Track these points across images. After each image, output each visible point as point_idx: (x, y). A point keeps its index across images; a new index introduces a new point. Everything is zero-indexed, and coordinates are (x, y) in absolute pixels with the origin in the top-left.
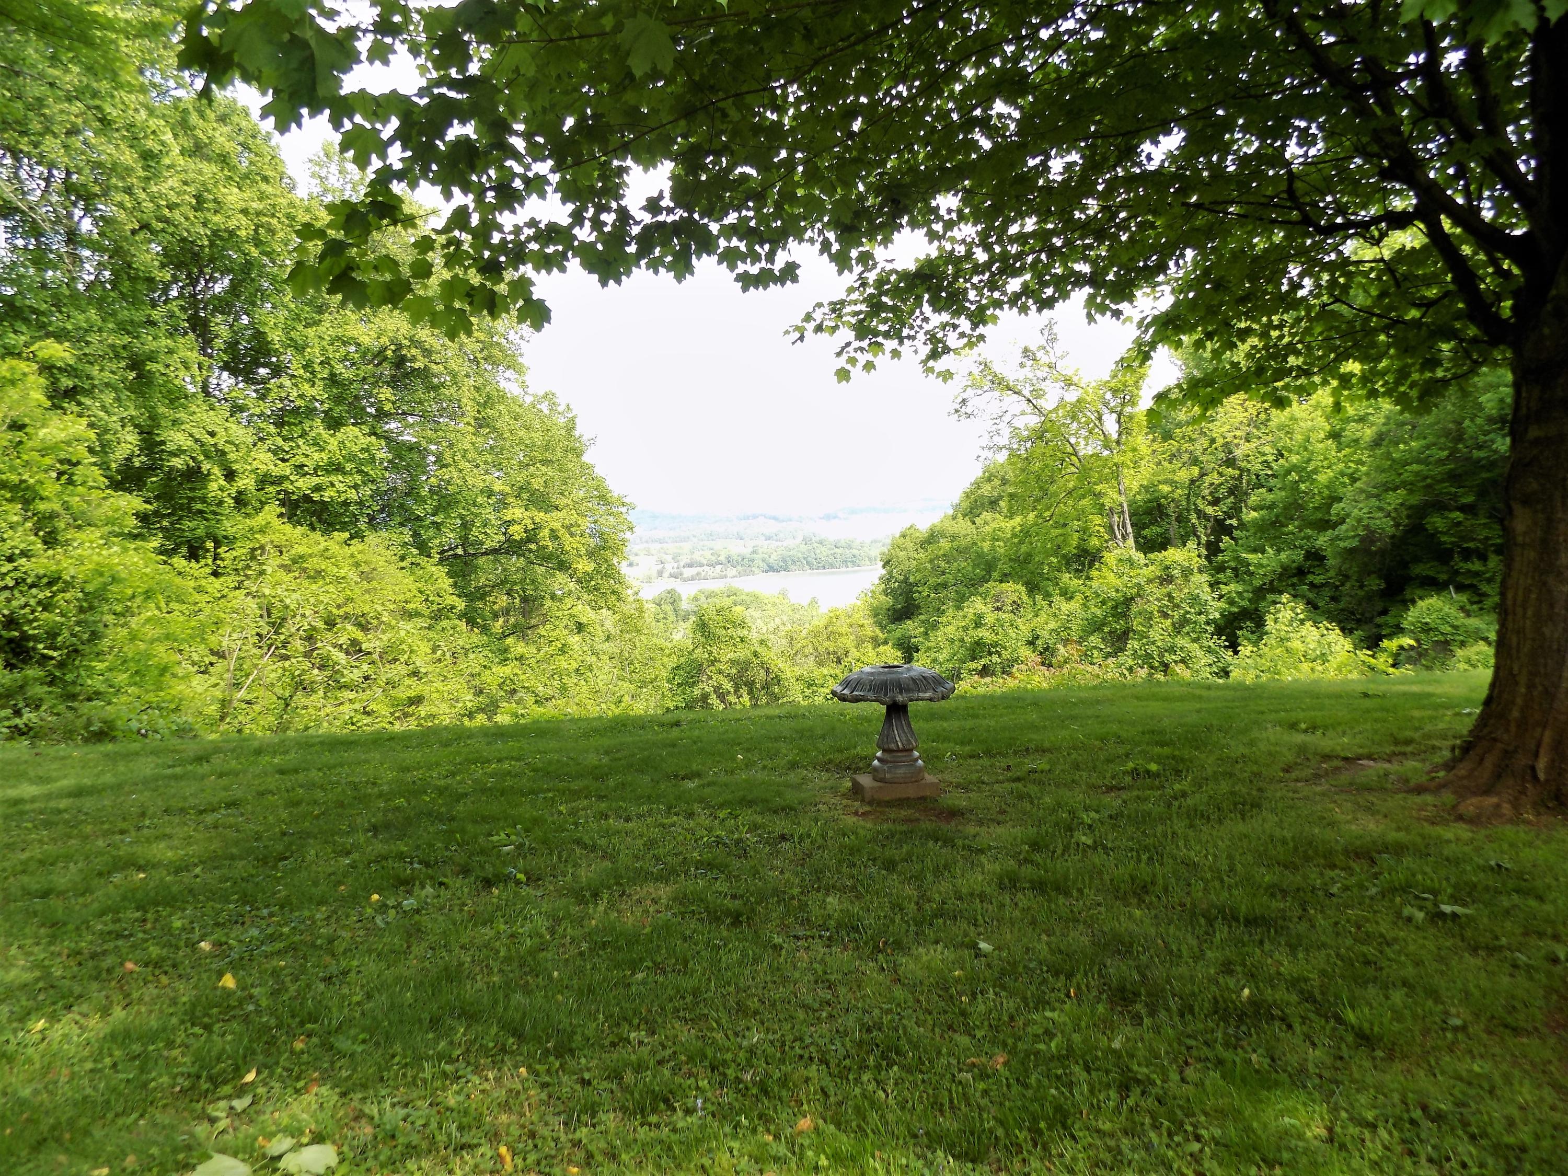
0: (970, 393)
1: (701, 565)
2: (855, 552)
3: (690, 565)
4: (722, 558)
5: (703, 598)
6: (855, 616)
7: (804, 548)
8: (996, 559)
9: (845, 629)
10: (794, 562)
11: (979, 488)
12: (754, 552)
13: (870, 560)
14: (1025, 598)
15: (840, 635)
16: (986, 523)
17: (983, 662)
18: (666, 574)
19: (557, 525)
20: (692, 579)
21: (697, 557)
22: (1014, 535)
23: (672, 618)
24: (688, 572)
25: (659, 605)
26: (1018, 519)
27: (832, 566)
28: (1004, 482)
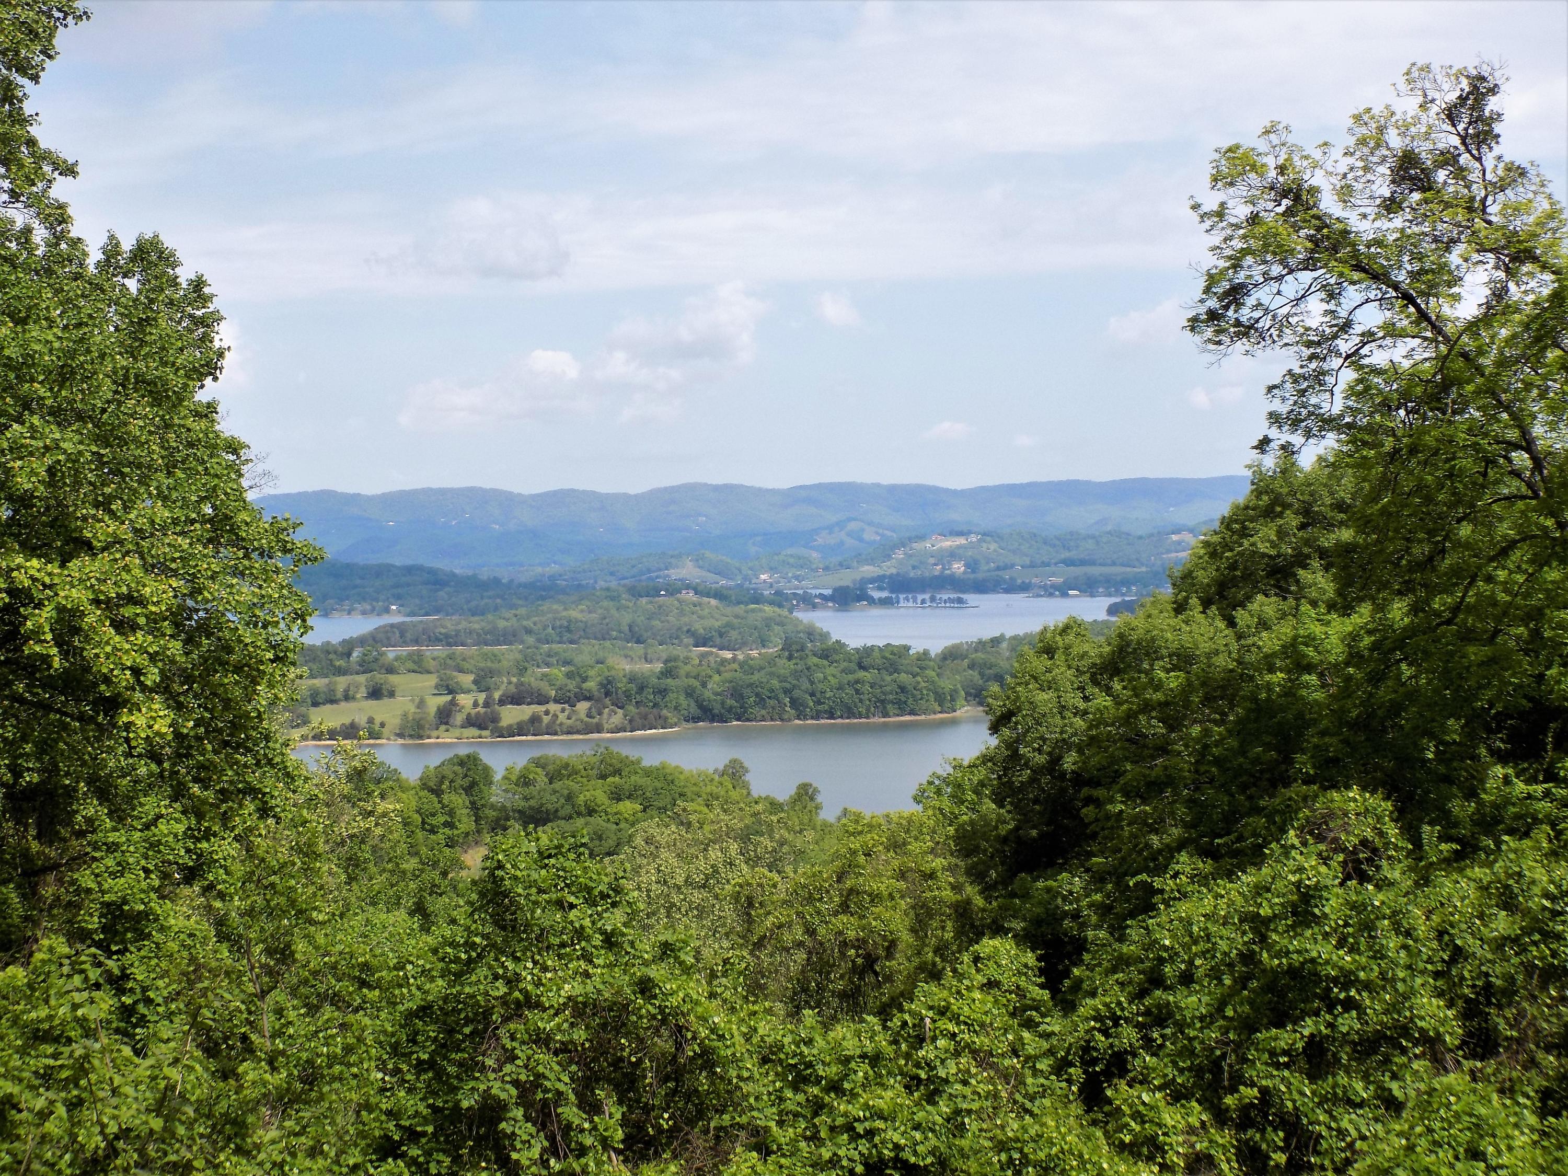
0: (1252, 270)
1: (542, 700)
2: (904, 678)
3: (516, 700)
4: (591, 685)
5: (541, 779)
6: (914, 847)
7: (785, 666)
8: (1302, 722)
9: (882, 886)
10: (761, 701)
11: (1244, 533)
12: (668, 673)
13: (940, 698)
14: (1392, 831)
15: (875, 898)
16: (1264, 625)
17: (1309, 1027)
18: (459, 718)
19: (78, 596)
20: (520, 729)
21: (533, 678)
22: (1354, 657)
23: (466, 823)
24: (511, 715)
25: (437, 792)
26: (1363, 614)
27: (850, 713)
28: (1310, 519)
